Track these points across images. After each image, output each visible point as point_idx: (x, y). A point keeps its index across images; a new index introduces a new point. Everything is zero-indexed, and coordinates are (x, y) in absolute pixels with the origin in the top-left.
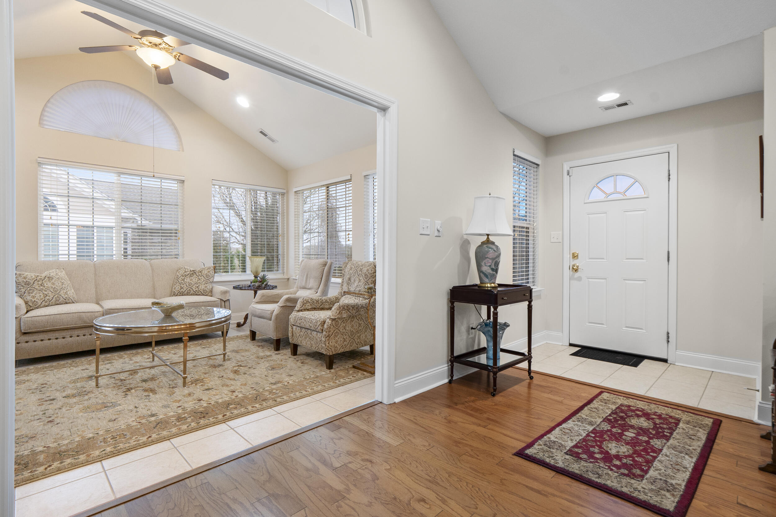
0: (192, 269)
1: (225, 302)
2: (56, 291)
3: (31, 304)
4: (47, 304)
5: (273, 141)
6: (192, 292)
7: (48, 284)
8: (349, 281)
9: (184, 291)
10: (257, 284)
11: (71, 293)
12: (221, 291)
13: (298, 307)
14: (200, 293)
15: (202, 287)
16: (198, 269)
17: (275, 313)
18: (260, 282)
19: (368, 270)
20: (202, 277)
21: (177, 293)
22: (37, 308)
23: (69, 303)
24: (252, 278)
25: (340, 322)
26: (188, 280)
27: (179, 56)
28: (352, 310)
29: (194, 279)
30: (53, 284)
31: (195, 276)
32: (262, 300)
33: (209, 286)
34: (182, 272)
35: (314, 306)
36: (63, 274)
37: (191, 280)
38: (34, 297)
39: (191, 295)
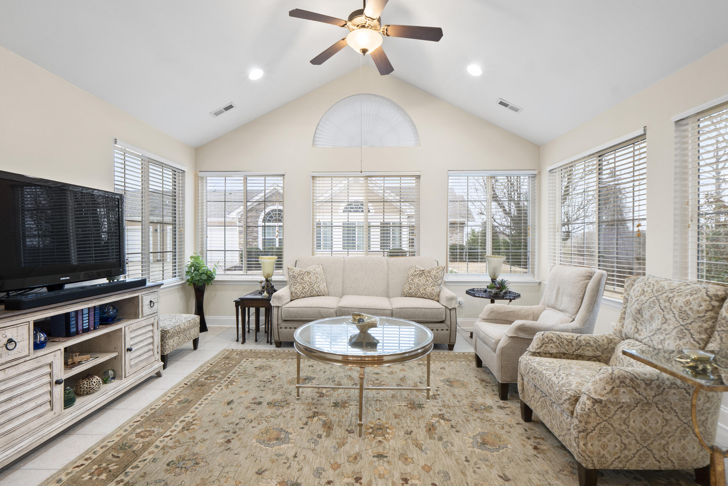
0: (422, 269)
1: (450, 310)
2: (311, 285)
3: (293, 295)
4: (304, 296)
5: (516, 110)
6: (419, 294)
7: (306, 278)
8: (639, 316)
9: (412, 291)
10: (494, 291)
11: (323, 287)
12: (447, 297)
13: (533, 346)
14: (426, 296)
15: (429, 290)
16: (427, 269)
17: (501, 345)
18: (498, 288)
19: (688, 303)
20: (431, 278)
21: (406, 293)
22: (297, 299)
23: (320, 295)
24: (489, 279)
25: (613, 409)
26: (416, 280)
27: (387, 30)
28: (645, 389)
29: (423, 280)
30: (310, 278)
31: (424, 276)
32: (490, 317)
33: (436, 289)
34: (412, 271)
35: (563, 350)
36: (319, 269)
37: (420, 280)
38: (296, 289)
39: (418, 297)
